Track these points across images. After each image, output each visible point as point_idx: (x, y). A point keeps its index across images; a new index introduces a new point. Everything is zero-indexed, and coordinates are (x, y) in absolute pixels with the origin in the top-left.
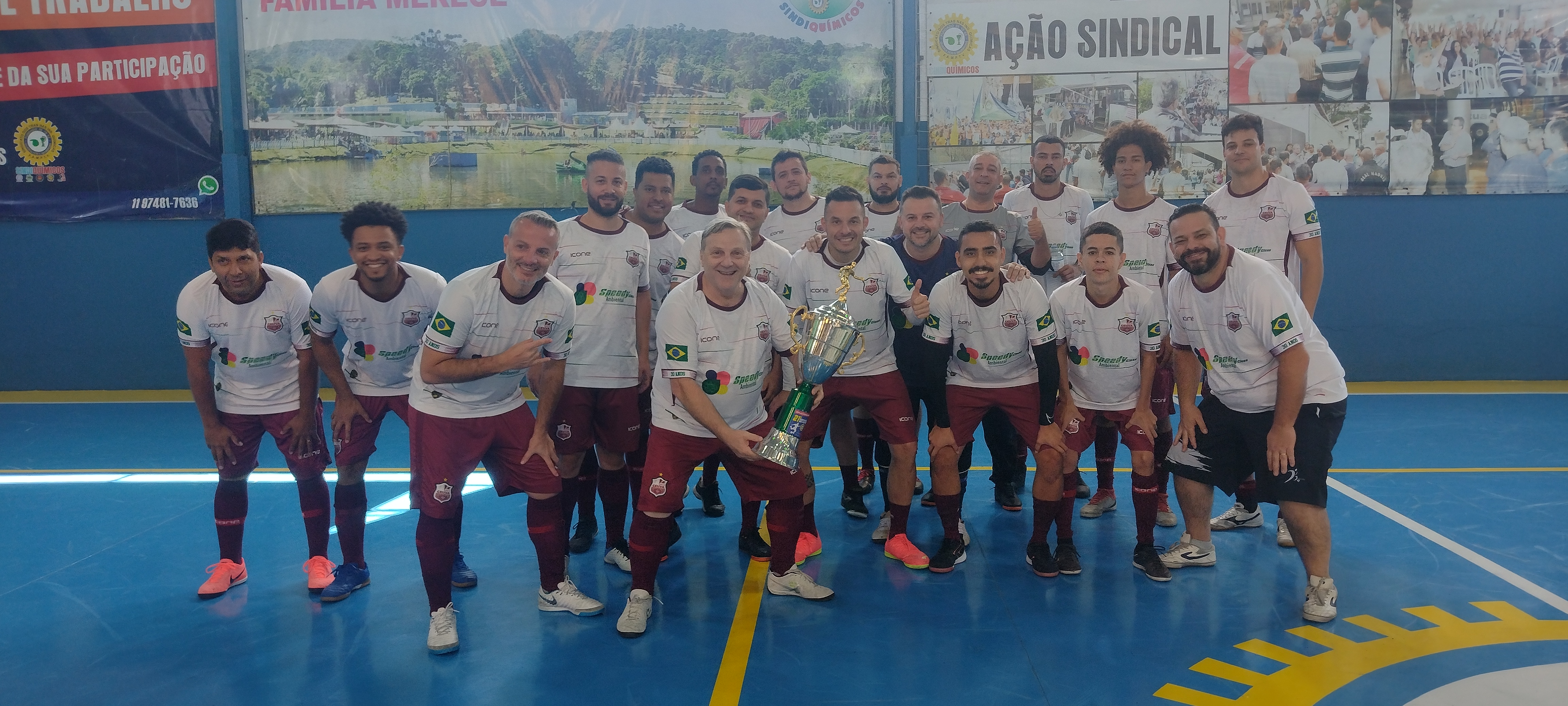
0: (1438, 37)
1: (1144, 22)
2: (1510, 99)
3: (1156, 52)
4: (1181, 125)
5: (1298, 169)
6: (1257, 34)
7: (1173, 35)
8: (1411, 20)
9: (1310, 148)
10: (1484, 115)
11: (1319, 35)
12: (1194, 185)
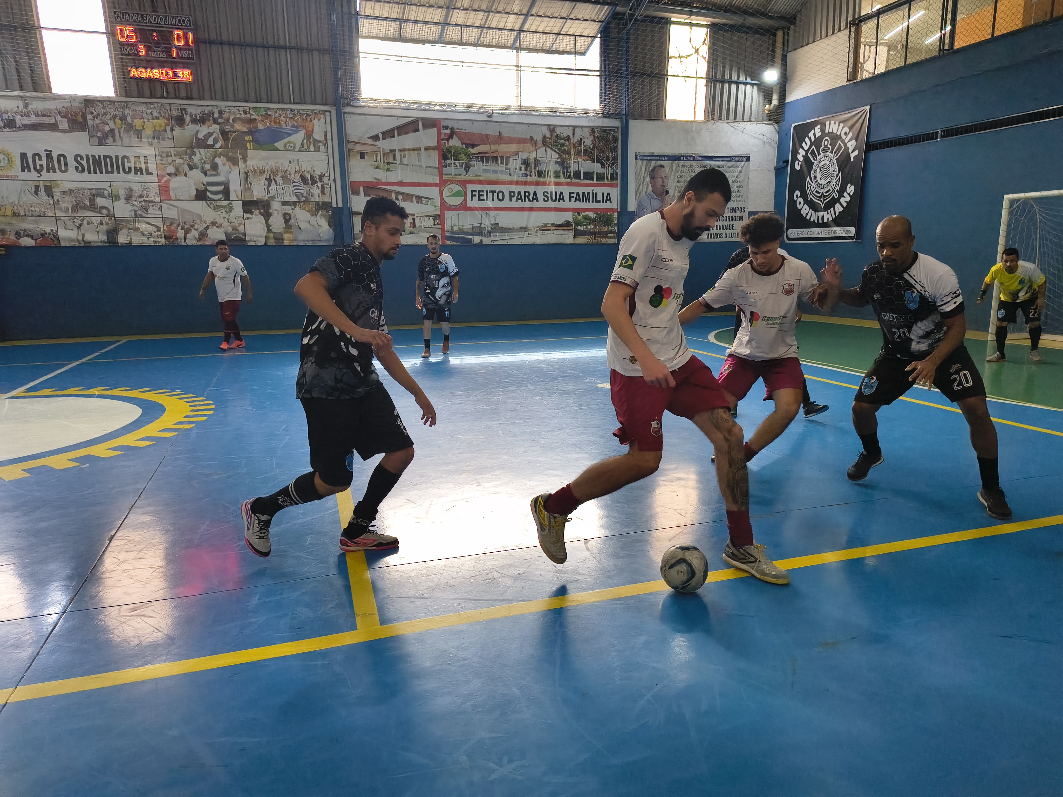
0: (262, 172)
1: (110, 158)
2: (299, 202)
3: (119, 173)
4: (137, 209)
5: (200, 232)
6: (171, 166)
7: (127, 165)
8: (248, 163)
9: (205, 222)
10: (288, 209)
11: (203, 168)
12: (148, 238)
